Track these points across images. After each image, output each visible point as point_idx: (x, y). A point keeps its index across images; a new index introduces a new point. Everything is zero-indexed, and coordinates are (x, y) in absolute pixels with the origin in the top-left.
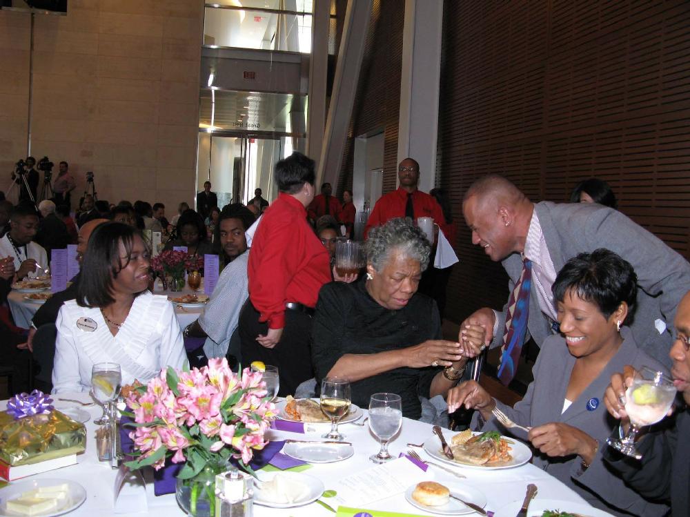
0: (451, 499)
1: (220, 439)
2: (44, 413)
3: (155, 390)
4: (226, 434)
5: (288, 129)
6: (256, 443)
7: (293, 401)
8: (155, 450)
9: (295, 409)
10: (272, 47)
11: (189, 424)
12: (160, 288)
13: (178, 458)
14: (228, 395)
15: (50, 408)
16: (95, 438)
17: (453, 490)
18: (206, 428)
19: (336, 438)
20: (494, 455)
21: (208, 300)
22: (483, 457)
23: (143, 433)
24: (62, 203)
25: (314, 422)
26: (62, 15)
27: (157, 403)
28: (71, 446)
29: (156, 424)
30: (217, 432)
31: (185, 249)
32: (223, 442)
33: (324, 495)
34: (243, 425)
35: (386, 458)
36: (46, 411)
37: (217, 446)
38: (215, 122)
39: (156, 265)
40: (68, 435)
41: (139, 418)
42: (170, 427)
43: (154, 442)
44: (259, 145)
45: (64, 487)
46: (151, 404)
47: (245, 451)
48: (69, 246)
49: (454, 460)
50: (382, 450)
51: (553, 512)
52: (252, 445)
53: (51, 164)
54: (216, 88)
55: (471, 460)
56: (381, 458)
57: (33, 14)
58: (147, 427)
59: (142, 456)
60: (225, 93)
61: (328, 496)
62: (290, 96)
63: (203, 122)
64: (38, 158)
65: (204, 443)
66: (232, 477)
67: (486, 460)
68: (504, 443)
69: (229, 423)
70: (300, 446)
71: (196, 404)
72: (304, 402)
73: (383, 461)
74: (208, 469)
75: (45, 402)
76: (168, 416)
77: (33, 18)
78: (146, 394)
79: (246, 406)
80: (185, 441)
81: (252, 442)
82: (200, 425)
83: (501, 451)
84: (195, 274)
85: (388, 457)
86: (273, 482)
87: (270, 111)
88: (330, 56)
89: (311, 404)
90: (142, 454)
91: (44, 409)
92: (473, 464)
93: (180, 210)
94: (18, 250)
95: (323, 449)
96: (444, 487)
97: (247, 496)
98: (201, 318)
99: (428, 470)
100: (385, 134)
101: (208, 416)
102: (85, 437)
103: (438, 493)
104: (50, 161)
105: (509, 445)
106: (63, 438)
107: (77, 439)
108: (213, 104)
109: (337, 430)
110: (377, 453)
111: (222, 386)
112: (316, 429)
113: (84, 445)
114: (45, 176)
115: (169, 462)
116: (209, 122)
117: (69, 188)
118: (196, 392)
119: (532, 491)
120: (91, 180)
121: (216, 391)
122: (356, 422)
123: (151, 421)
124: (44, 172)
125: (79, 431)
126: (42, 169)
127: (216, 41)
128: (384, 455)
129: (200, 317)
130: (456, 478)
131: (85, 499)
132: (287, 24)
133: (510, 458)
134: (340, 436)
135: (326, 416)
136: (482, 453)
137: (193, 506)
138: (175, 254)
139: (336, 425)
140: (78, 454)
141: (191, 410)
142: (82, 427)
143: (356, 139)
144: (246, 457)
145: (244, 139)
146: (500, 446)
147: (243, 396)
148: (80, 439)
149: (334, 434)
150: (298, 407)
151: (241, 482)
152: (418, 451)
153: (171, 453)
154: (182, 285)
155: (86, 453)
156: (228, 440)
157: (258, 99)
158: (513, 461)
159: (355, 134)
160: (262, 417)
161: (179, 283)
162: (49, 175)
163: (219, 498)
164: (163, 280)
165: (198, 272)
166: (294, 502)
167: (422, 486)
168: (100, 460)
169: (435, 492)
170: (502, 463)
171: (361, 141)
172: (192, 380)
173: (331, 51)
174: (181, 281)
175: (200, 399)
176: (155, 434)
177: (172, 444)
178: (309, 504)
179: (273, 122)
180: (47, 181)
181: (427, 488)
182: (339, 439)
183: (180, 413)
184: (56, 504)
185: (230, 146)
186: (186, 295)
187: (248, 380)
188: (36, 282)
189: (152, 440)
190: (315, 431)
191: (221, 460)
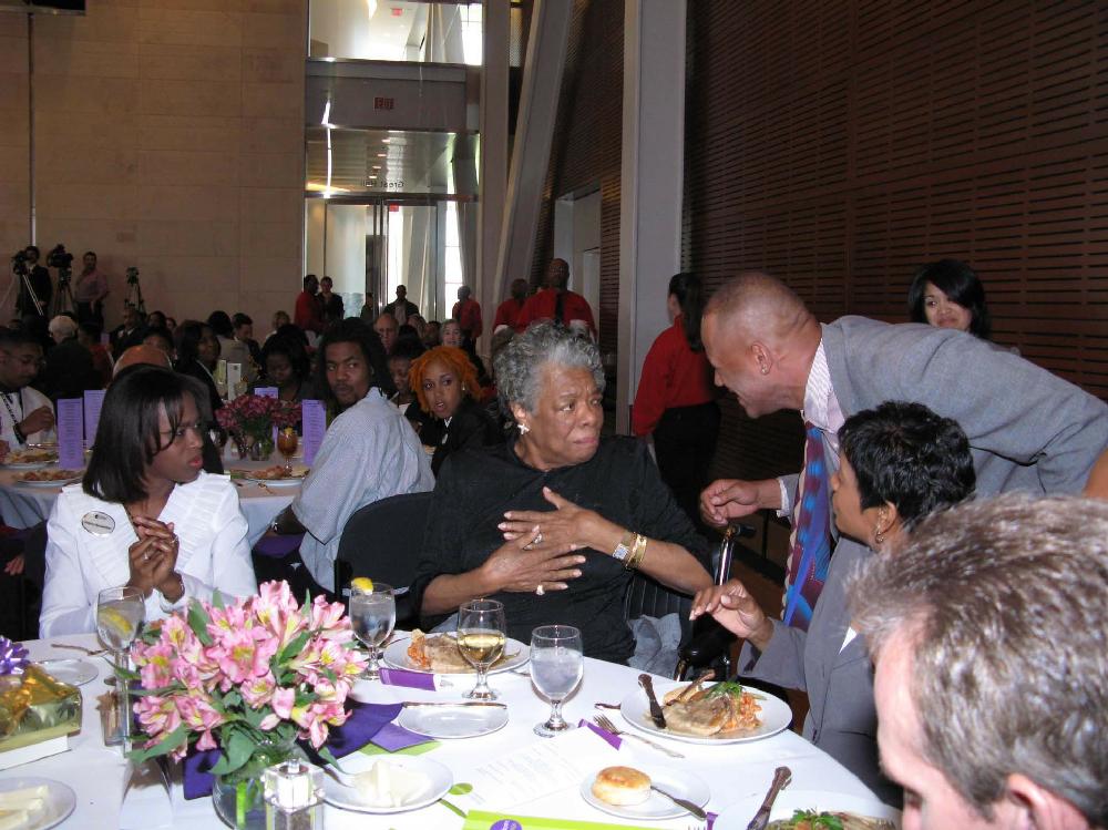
0: (654, 792)
1: (274, 712)
2: (13, 672)
3: (172, 636)
4: (281, 703)
5: (451, 190)
6: (331, 715)
7: (420, 639)
8: (171, 731)
9: (423, 650)
10: (421, 59)
11: (224, 689)
12: (233, 454)
13: (206, 743)
14: (287, 640)
15: (23, 665)
16: (98, 708)
17: (656, 779)
18: (252, 695)
19: (485, 695)
20: (730, 720)
21: (307, 473)
22: (712, 723)
23: (150, 706)
24: (89, 317)
25: (452, 672)
26: (80, 14)
27: (177, 656)
28: (56, 725)
29: (172, 689)
30: (268, 699)
31: (273, 392)
32: (278, 716)
33: (453, 791)
34: (310, 688)
35: (560, 729)
36: (16, 669)
37: (269, 722)
38: (332, 180)
39: (227, 418)
40: (52, 707)
41: (149, 680)
42: (192, 694)
43: (170, 720)
44: (405, 215)
45: (41, 790)
46: (166, 658)
47: (314, 729)
48: (86, 392)
49: (666, 730)
50: (553, 716)
51: (808, 811)
52: (325, 718)
53: (70, 257)
54: (333, 127)
55: (694, 729)
56: (552, 729)
57: (30, 14)
58: (158, 696)
59: (149, 742)
60: (349, 133)
61: (458, 793)
62: (452, 135)
63: (313, 180)
64: (48, 247)
65: (250, 718)
66: (290, 770)
67: (717, 728)
68: (748, 700)
69: (287, 686)
70: (424, 711)
71: (232, 658)
72: (437, 639)
73: (555, 733)
74: (263, 757)
75: (14, 655)
76: (189, 677)
77: (30, 21)
78: (157, 643)
79: (313, 657)
80: (215, 716)
81: (324, 714)
82: (242, 689)
83: (743, 713)
84: (288, 432)
85: (564, 726)
86: (371, 772)
87: (420, 162)
88: (512, 69)
89: (447, 644)
90: (150, 738)
91: (12, 667)
92: (696, 735)
93: (276, 324)
94: (8, 397)
95: (461, 715)
96: (643, 775)
97: (314, 800)
98: (297, 502)
99: (622, 746)
100: (601, 193)
101: (252, 677)
102: (80, 709)
103: (631, 785)
104: (67, 251)
105: (757, 702)
106: (42, 712)
107: (66, 713)
108: (330, 152)
109: (486, 684)
110: (546, 720)
111: (277, 627)
112: (455, 683)
113: (79, 721)
114: (61, 275)
115: (192, 750)
116: (324, 181)
117: (99, 296)
118: (231, 639)
119: (782, 777)
120: (133, 280)
121: (270, 635)
122: (519, 671)
123: (166, 685)
124: (57, 269)
125: (70, 701)
126: (55, 265)
127: (330, 50)
128: (556, 723)
129: (294, 500)
130: (668, 757)
131: (73, 810)
132: (443, 19)
133: (757, 723)
134: (492, 694)
135: (470, 663)
136: (710, 717)
137: (241, 817)
138: (255, 401)
139: (484, 676)
140: (70, 735)
141: (224, 668)
142: (74, 692)
143: (557, 202)
144: (318, 737)
145: (379, 207)
146: (740, 704)
147: (308, 643)
148: (71, 713)
149: (482, 690)
150: (427, 649)
151: (304, 778)
152: (612, 715)
153: (195, 735)
154: (269, 450)
155: (82, 733)
156: (284, 713)
157: (403, 141)
158: (763, 728)
159: (556, 193)
160: (339, 674)
161: (264, 446)
162: (66, 274)
163: (272, 805)
164: (238, 443)
165: (294, 428)
166: (403, 805)
167: (606, 775)
168: (107, 744)
169: (626, 784)
170: (743, 732)
171: (565, 205)
172: (228, 619)
173: (515, 61)
174: (267, 442)
175: (239, 649)
176: (170, 706)
177: (195, 721)
178: (428, 806)
179: (427, 176)
180: (64, 284)
181: (613, 778)
182: (487, 698)
183: (210, 671)
184: (25, 818)
185: (359, 218)
186: (274, 466)
187: (322, 615)
188: (36, 453)
189: (165, 717)
190: (452, 685)
191: (281, 743)
